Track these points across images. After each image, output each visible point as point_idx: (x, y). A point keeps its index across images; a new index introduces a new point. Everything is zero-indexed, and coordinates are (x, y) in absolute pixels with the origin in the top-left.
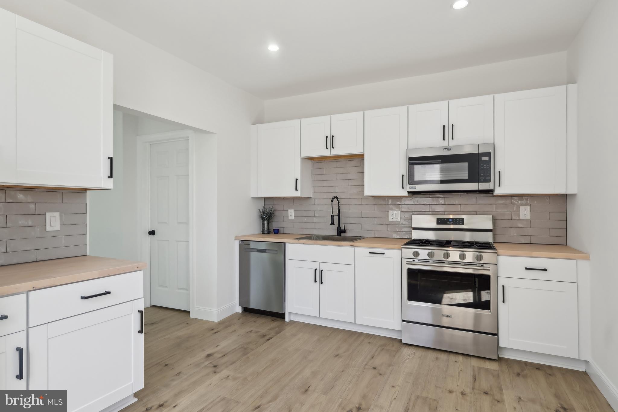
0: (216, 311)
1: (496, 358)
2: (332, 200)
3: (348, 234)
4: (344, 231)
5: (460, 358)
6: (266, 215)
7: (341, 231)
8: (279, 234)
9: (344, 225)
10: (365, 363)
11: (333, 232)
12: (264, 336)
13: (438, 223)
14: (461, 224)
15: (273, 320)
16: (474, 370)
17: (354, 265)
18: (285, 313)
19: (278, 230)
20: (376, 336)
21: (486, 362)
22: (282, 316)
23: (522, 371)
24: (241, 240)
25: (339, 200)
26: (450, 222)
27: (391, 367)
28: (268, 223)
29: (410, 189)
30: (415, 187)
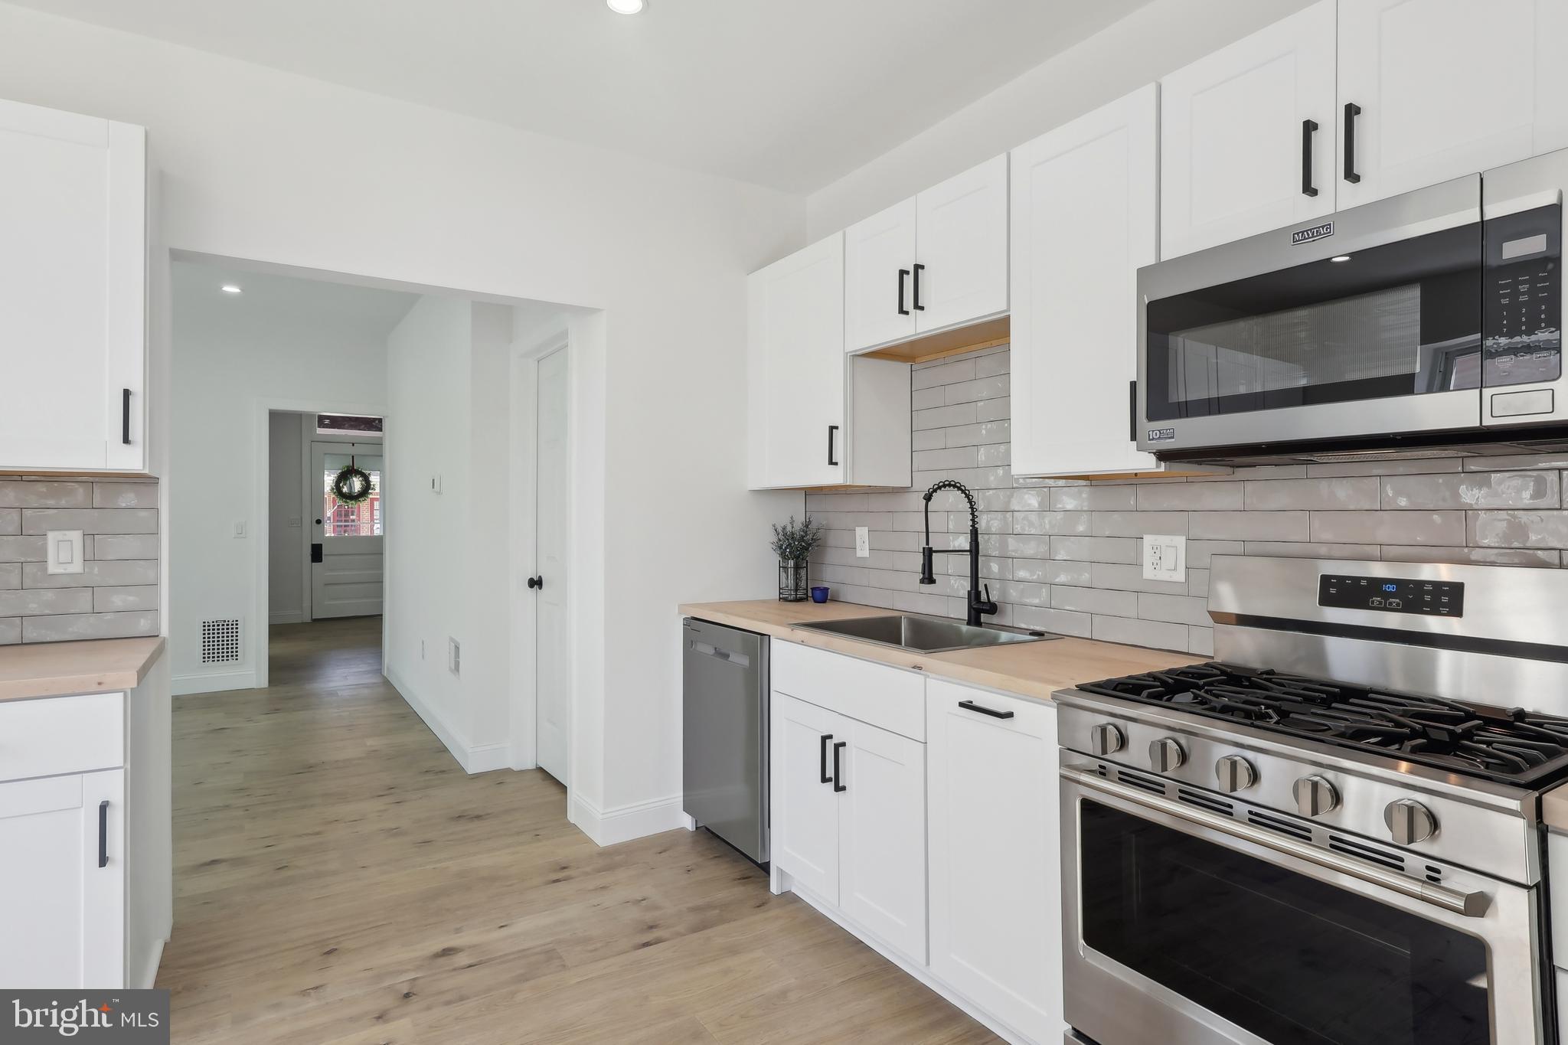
2: (928, 493)
4: (992, 609)
13: (1324, 599)
25: (977, 493)
26: (1387, 595)
29: (1150, 440)
30: (1171, 431)
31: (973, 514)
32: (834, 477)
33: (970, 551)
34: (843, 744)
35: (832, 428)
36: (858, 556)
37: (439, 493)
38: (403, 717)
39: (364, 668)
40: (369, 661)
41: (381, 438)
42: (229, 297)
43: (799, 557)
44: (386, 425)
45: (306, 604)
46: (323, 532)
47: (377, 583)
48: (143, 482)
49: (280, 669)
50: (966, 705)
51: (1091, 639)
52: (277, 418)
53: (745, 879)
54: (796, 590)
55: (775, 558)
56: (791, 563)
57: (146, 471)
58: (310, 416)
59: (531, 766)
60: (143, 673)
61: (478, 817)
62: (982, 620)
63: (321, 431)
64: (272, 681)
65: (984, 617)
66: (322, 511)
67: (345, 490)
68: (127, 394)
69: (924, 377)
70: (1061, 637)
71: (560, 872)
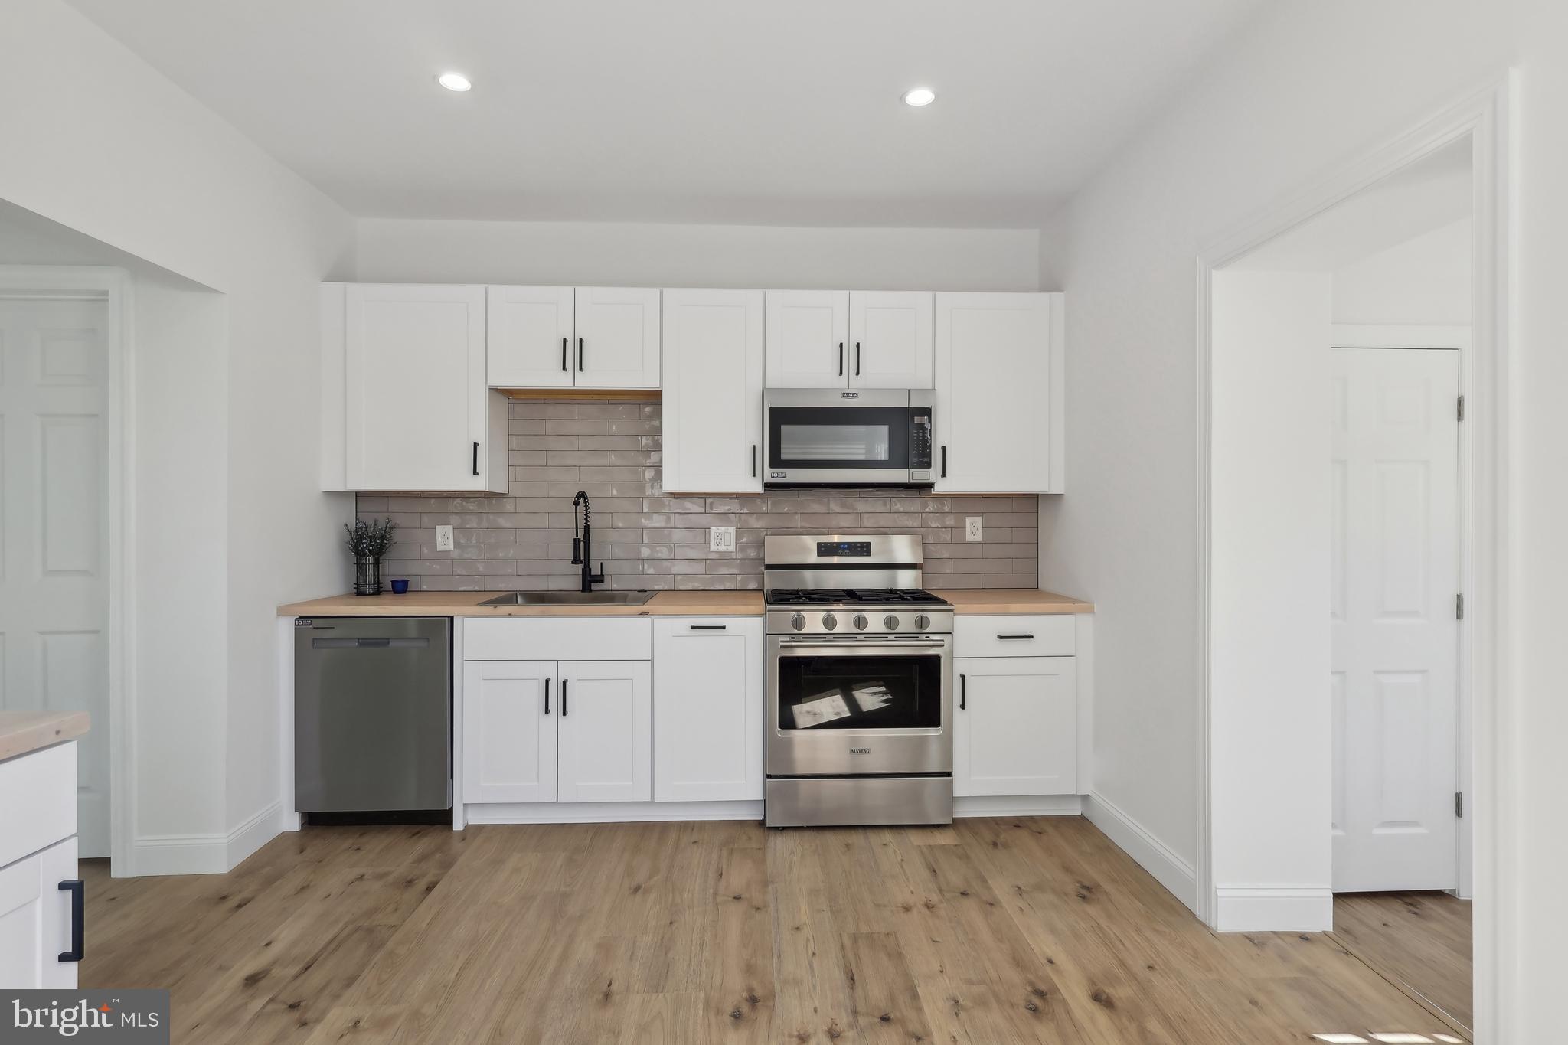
0: (226, 841)
1: (949, 821)
2: (575, 501)
3: (611, 585)
4: (600, 579)
5: (888, 836)
6: (371, 541)
7: (590, 580)
8: (408, 595)
9: (601, 564)
10: (711, 891)
11: (569, 579)
12: (410, 883)
13: (820, 554)
14: (865, 554)
15: (414, 835)
16: (922, 853)
17: (652, 660)
18: (452, 807)
19: (405, 582)
20: (702, 825)
21: (935, 833)
22: (444, 818)
23: (997, 835)
24: (301, 617)
25: (590, 500)
26: (844, 549)
27: (770, 888)
28: (377, 564)
29: (772, 477)
30: (784, 474)
31: (586, 515)
36: (441, 550)
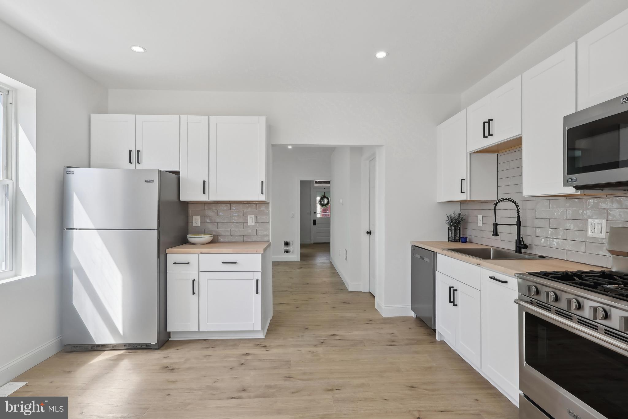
4: (526, 247)
29: (568, 182)
30: (576, 178)
31: (518, 210)
32: (463, 197)
33: (517, 224)
34: (456, 290)
35: (462, 180)
36: (479, 226)
37: (343, 204)
38: (334, 273)
39: (325, 258)
40: (328, 256)
41: (330, 186)
42: (289, 148)
43: (456, 226)
44: (331, 182)
45: (312, 238)
46: (316, 216)
47: (328, 232)
48: (266, 203)
49: (303, 256)
50: (493, 278)
51: (566, 260)
52: (303, 183)
53: (429, 334)
54: (455, 238)
55: (447, 226)
56: (453, 228)
57: (266, 201)
58: (313, 181)
59: (367, 291)
60: (265, 250)
61: (349, 303)
62: (522, 251)
63: (316, 185)
64: (301, 259)
65: (523, 250)
66: (316, 210)
67: (322, 203)
68: (262, 182)
69: (502, 158)
70: (553, 258)
71: (370, 322)
